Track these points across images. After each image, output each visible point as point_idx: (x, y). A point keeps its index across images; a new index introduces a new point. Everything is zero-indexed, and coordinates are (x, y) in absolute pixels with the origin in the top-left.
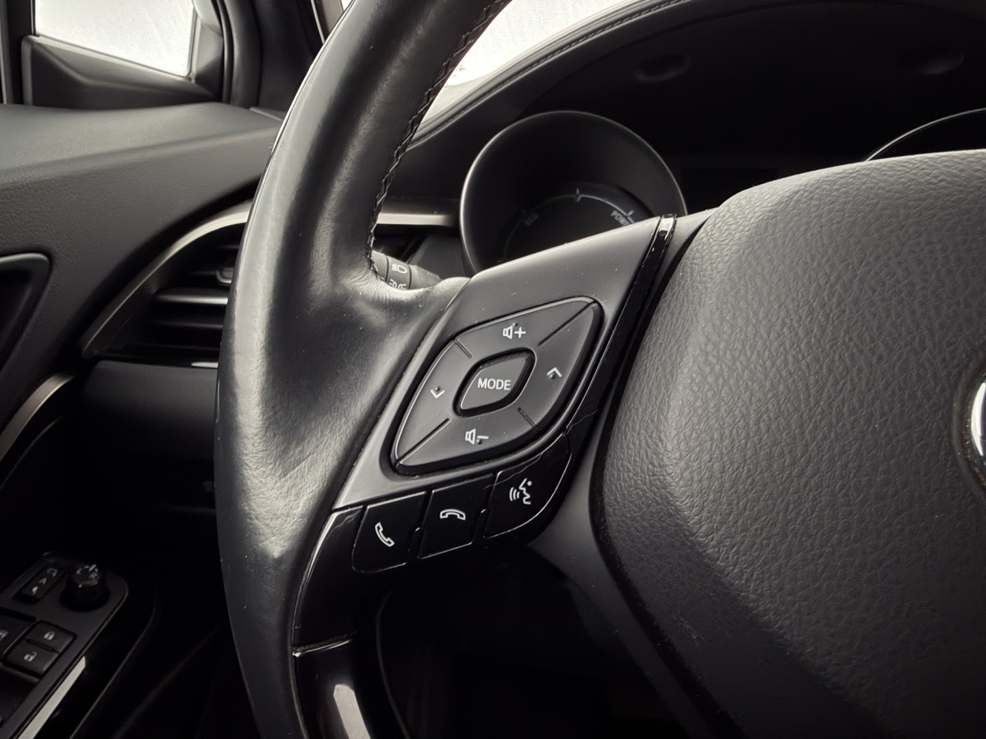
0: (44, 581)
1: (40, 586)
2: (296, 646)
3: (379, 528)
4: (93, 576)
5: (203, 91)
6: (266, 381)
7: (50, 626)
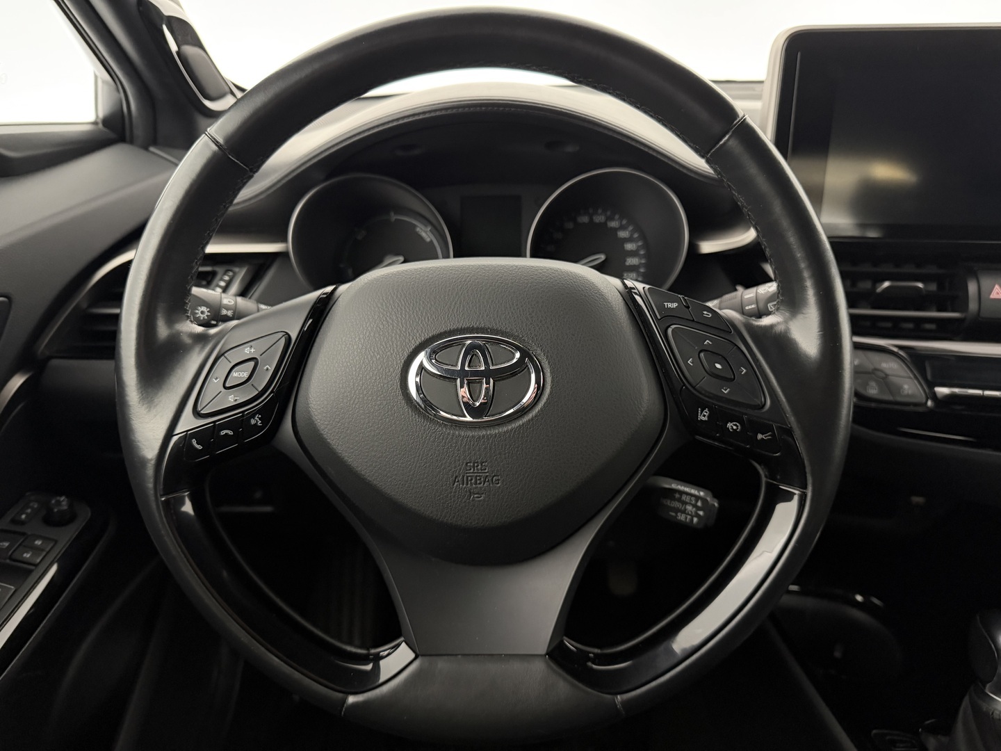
0: (29, 511)
1: (27, 514)
2: (162, 496)
3: (194, 442)
4: (64, 503)
5: (112, 135)
6: (137, 380)
7: (39, 537)
